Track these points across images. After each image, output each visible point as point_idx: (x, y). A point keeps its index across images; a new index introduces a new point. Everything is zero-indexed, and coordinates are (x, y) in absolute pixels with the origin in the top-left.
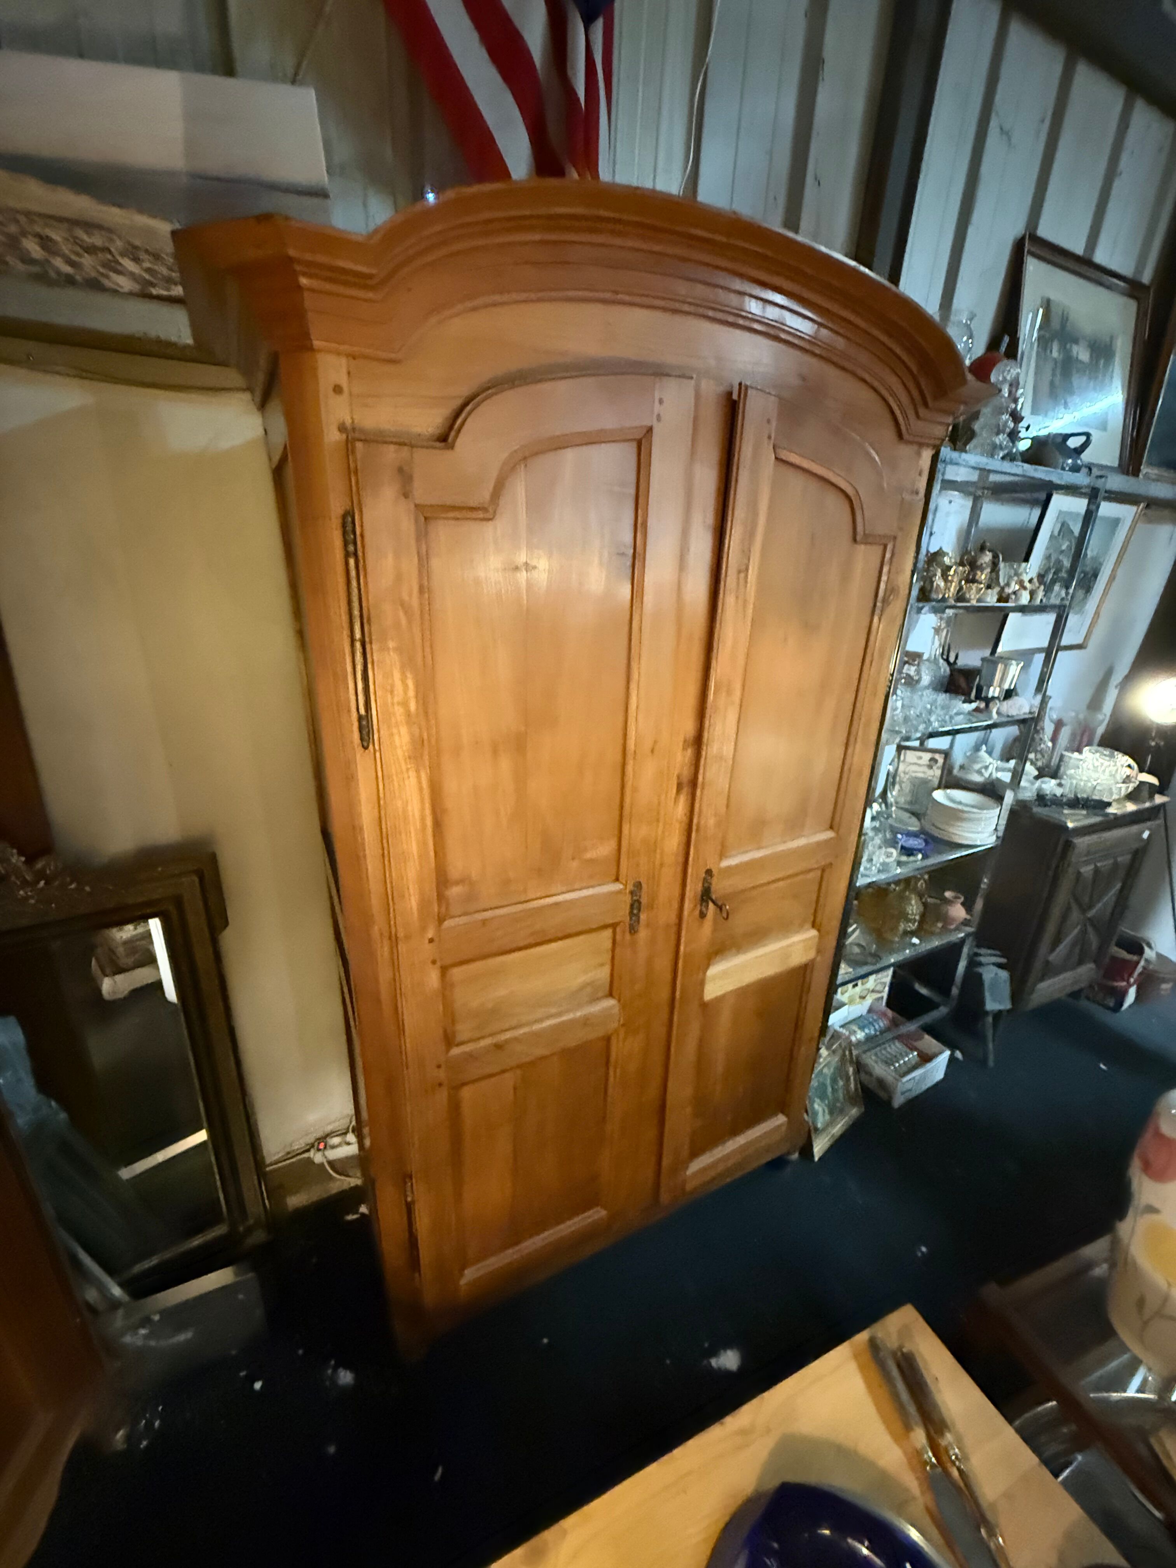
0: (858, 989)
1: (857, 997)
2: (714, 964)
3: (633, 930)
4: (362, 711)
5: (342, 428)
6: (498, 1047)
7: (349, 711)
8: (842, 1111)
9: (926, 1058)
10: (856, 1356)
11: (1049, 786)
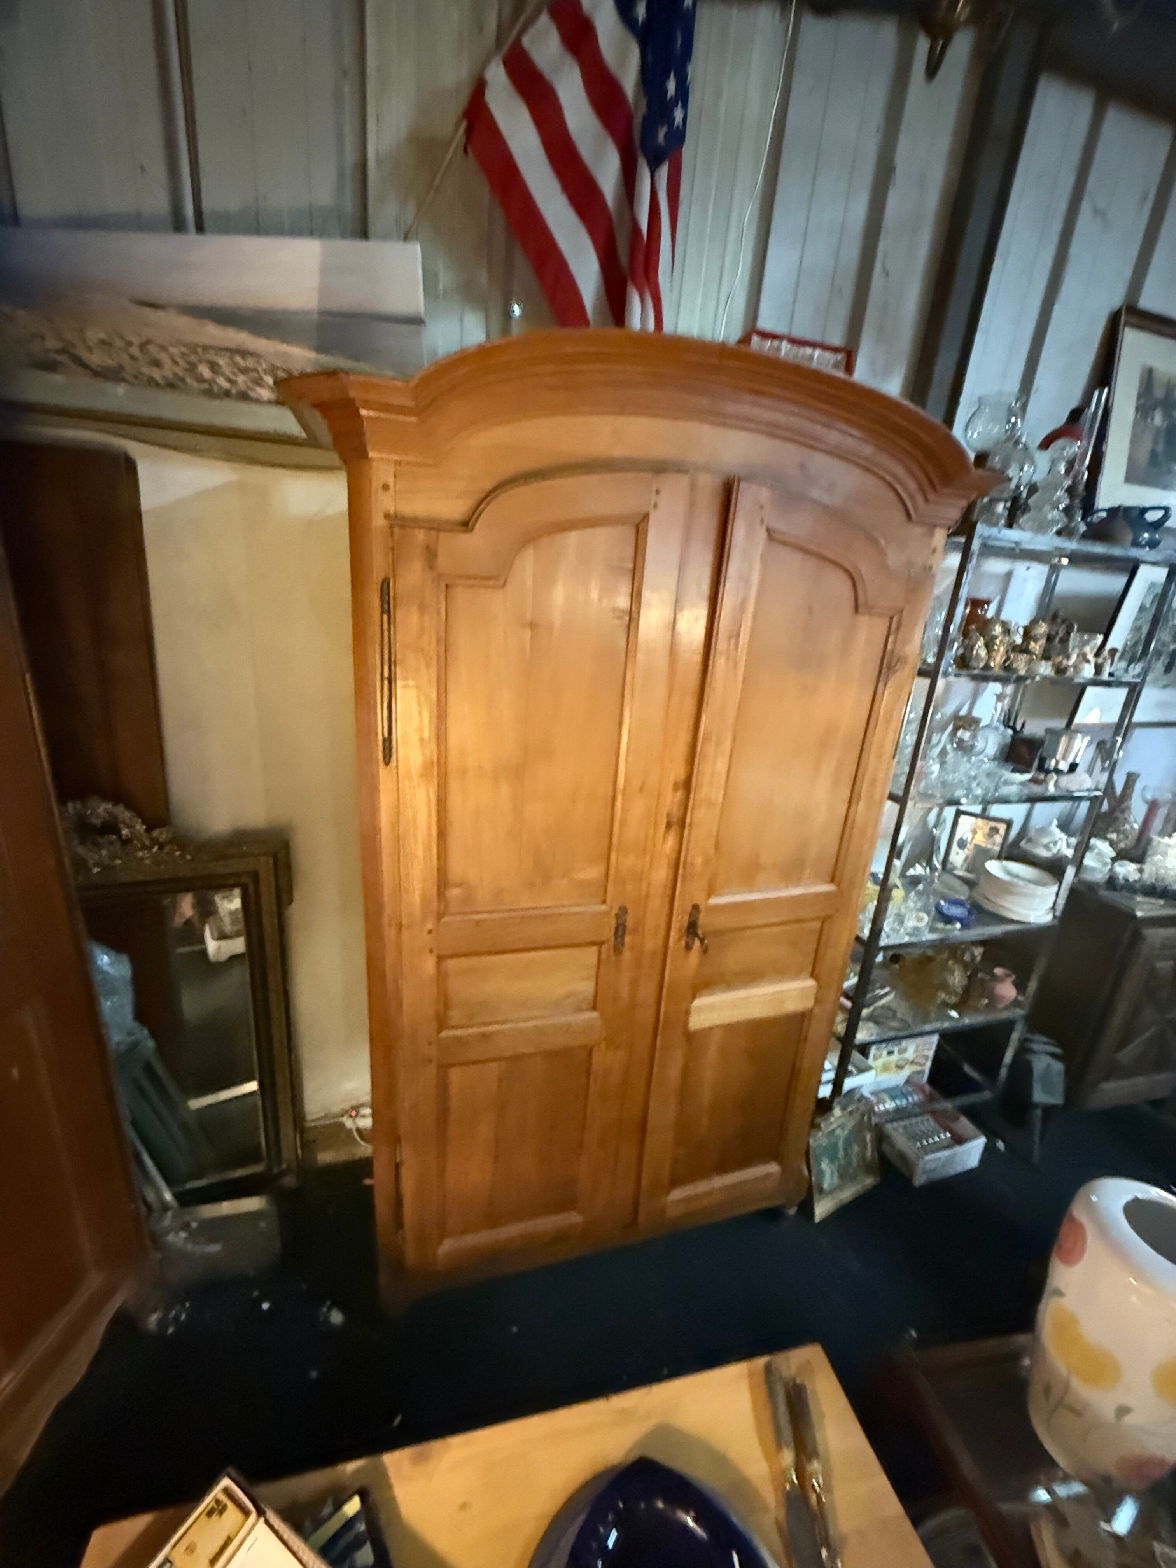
0: (895, 1058)
1: (893, 1065)
2: (700, 996)
3: (618, 949)
4: (386, 735)
5: (387, 516)
6: (485, 1036)
7: (376, 735)
8: (853, 1178)
9: (959, 1140)
10: (751, 1375)
11: (1127, 870)
